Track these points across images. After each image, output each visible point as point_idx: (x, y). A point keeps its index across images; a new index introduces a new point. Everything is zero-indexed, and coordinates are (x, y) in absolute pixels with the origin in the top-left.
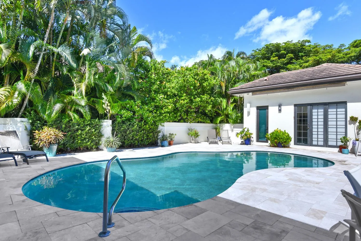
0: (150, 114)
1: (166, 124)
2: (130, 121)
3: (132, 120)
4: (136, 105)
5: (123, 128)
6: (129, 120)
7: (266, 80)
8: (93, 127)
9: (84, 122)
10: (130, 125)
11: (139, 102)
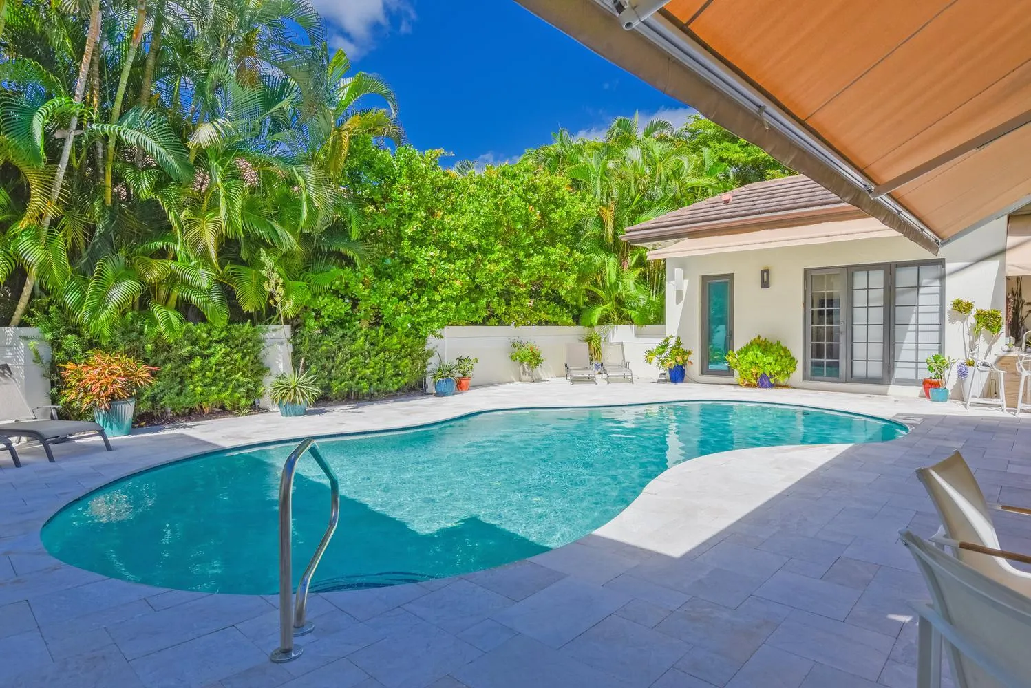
0: (402, 305)
1: (447, 331)
2: (343, 327)
3: (348, 322)
4: (359, 280)
5: (324, 348)
6: (341, 323)
7: (726, 201)
8: (237, 346)
9: (209, 333)
10: (343, 336)
11: (367, 272)
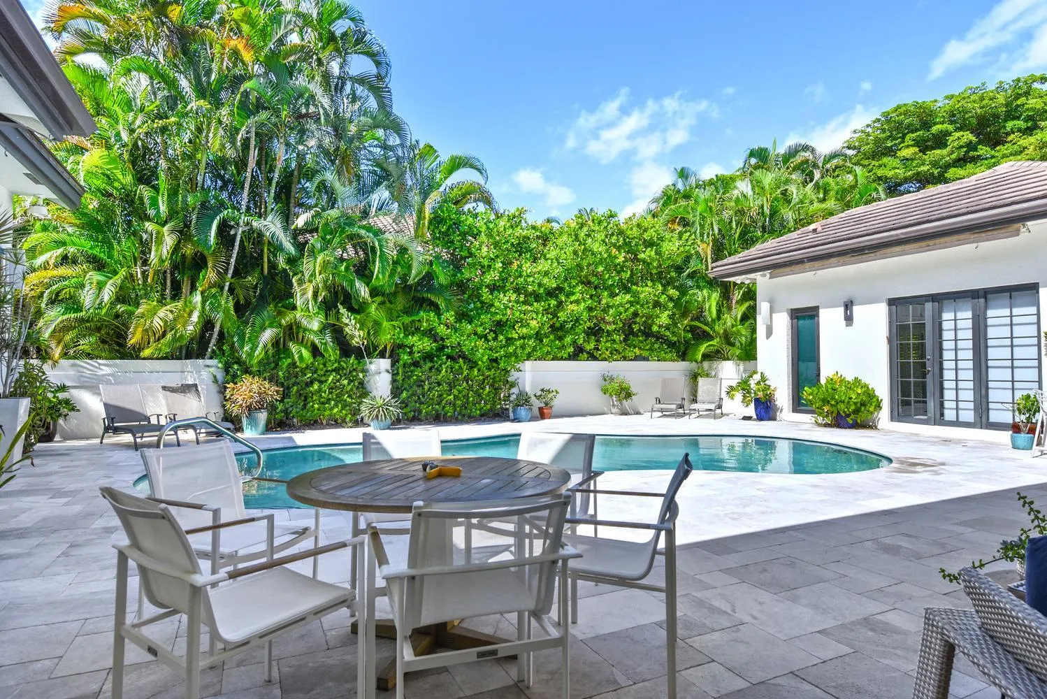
0: (480, 343)
1: (528, 365)
2: (432, 361)
3: (438, 356)
4: (443, 322)
5: (415, 377)
6: (428, 357)
7: (815, 230)
8: (345, 375)
9: (324, 365)
10: (431, 369)
11: (449, 316)
